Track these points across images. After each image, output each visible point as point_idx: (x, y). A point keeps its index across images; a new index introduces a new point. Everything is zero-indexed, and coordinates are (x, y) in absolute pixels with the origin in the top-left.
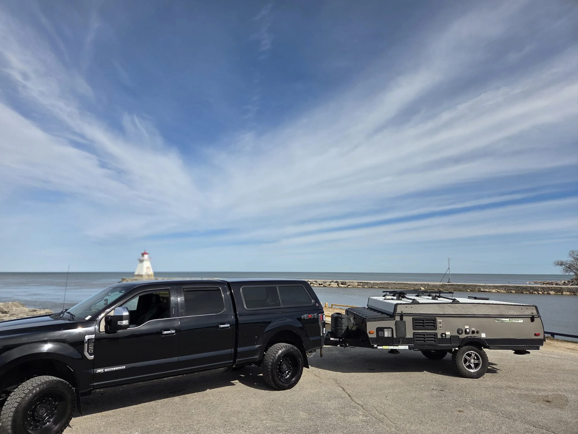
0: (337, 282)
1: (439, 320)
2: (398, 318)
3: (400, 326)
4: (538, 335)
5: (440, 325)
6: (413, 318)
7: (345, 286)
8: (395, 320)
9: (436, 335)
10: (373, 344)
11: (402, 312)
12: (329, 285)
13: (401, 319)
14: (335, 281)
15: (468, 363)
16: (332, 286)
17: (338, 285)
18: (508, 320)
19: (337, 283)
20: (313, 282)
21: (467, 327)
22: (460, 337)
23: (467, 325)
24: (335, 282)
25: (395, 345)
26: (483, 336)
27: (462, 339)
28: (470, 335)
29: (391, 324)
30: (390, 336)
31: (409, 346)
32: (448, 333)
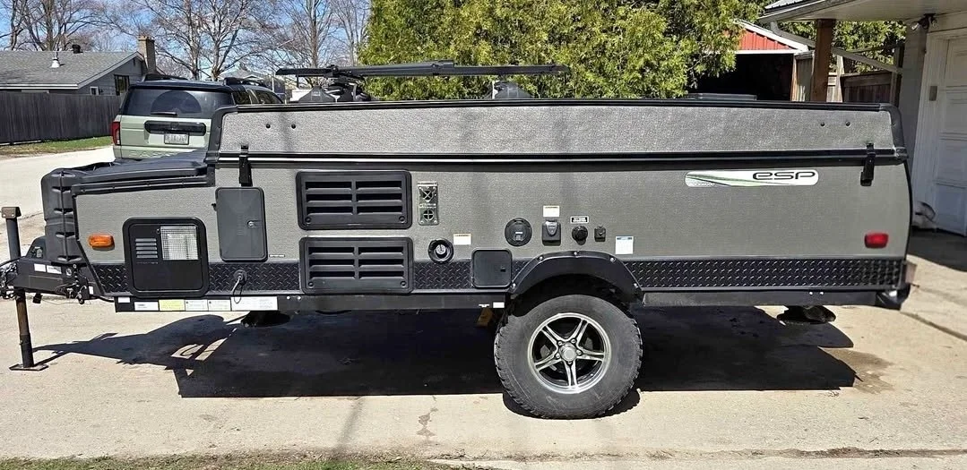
1: (422, 182)
2: (228, 178)
3: (237, 211)
5: (426, 204)
6: (299, 177)
8: (212, 184)
9: (404, 247)
10: (113, 291)
11: (245, 148)
13: (246, 181)
18: (747, 175)
21: (553, 212)
22: (514, 258)
23: (553, 203)
25: (215, 292)
26: (624, 248)
27: (523, 263)
28: (567, 246)
29: (198, 202)
30: (191, 255)
31: (281, 299)
32: (460, 240)
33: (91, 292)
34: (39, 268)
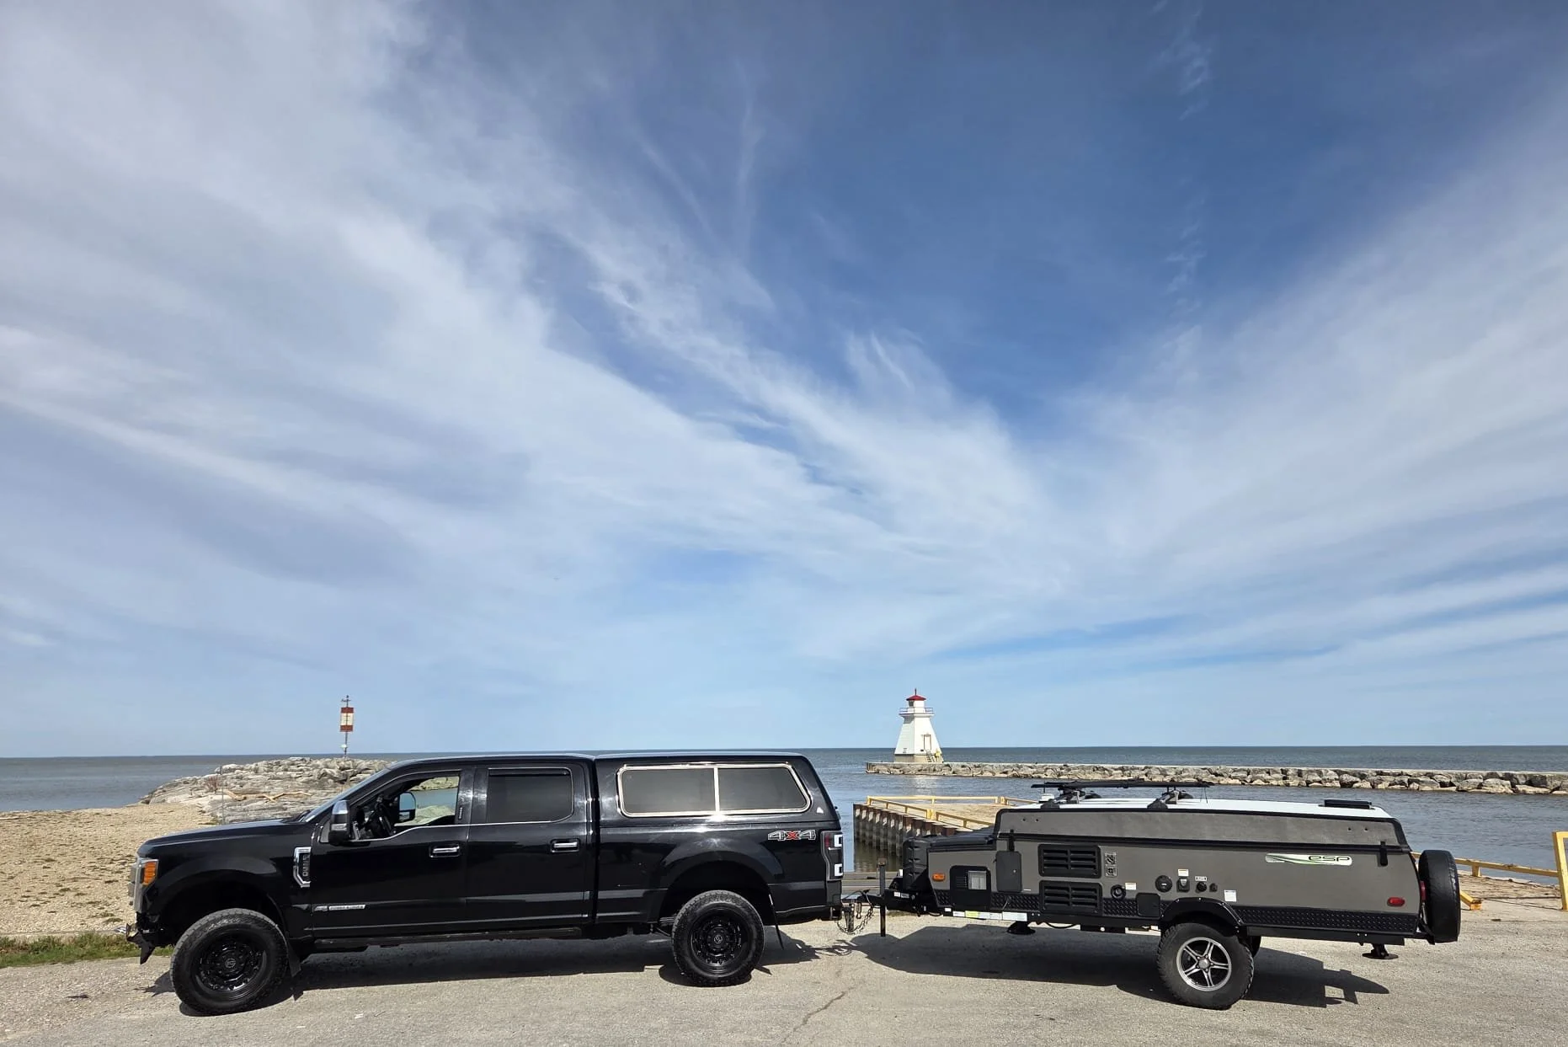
0: (1508, 777)
1: (1106, 851)
2: (1002, 845)
3: (1008, 862)
4: (1400, 903)
5: (1109, 865)
6: (1040, 847)
7: (1541, 790)
8: (995, 849)
9: (1097, 889)
10: (942, 906)
11: (1013, 832)
12: (1478, 788)
13: (1011, 848)
14: (1500, 773)
15: (1194, 967)
16: (1489, 789)
17: (1513, 786)
18: (1305, 857)
19: (1509, 782)
20: (1420, 776)
21: (1184, 873)
22: (1161, 899)
23: (1184, 868)
24: (1502, 778)
26: (1230, 897)
27: (1168, 902)
28: (1192, 893)
29: (987, 858)
30: (983, 887)
31: (1028, 915)
32: (1131, 887)
33: (925, 910)
34: (897, 894)
